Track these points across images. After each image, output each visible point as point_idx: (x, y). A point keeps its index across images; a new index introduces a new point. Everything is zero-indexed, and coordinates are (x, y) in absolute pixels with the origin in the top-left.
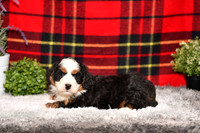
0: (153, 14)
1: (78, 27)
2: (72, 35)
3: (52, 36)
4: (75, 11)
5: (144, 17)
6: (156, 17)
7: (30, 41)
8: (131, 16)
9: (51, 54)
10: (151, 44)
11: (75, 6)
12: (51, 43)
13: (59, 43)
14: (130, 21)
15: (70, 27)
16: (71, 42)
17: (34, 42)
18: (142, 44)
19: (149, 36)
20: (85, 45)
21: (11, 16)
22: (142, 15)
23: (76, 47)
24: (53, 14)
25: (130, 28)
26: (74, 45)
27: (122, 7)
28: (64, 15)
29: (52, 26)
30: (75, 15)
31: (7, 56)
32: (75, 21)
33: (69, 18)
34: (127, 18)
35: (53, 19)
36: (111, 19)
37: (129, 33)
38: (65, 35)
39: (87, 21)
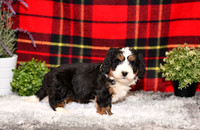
0: (160, 19)
1: (85, 30)
2: (80, 37)
3: (61, 37)
4: (82, 14)
5: (151, 22)
6: (162, 21)
7: (40, 42)
8: (137, 20)
9: (59, 55)
10: (158, 47)
11: (82, 10)
12: (60, 45)
13: (67, 45)
14: (137, 25)
15: (77, 29)
16: (79, 44)
17: (44, 43)
18: (149, 48)
19: (156, 39)
20: (93, 48)
21: (21, 18)
22: (149, 19)
23: (84, 49)
24: (62, 16)
25: (137, 32)
26: (82, 46)
27: (129, 11)
28: (72, 17)
29: (61, 28)
30: (82, 19)
31: (15, 57)
32: (82, 24)
33: (77, 21)
34: (134, 22)
35: (62, 21)
36: (117, 22)
37: (136, 37)
38: (74, 37)
39: (94, 24)
